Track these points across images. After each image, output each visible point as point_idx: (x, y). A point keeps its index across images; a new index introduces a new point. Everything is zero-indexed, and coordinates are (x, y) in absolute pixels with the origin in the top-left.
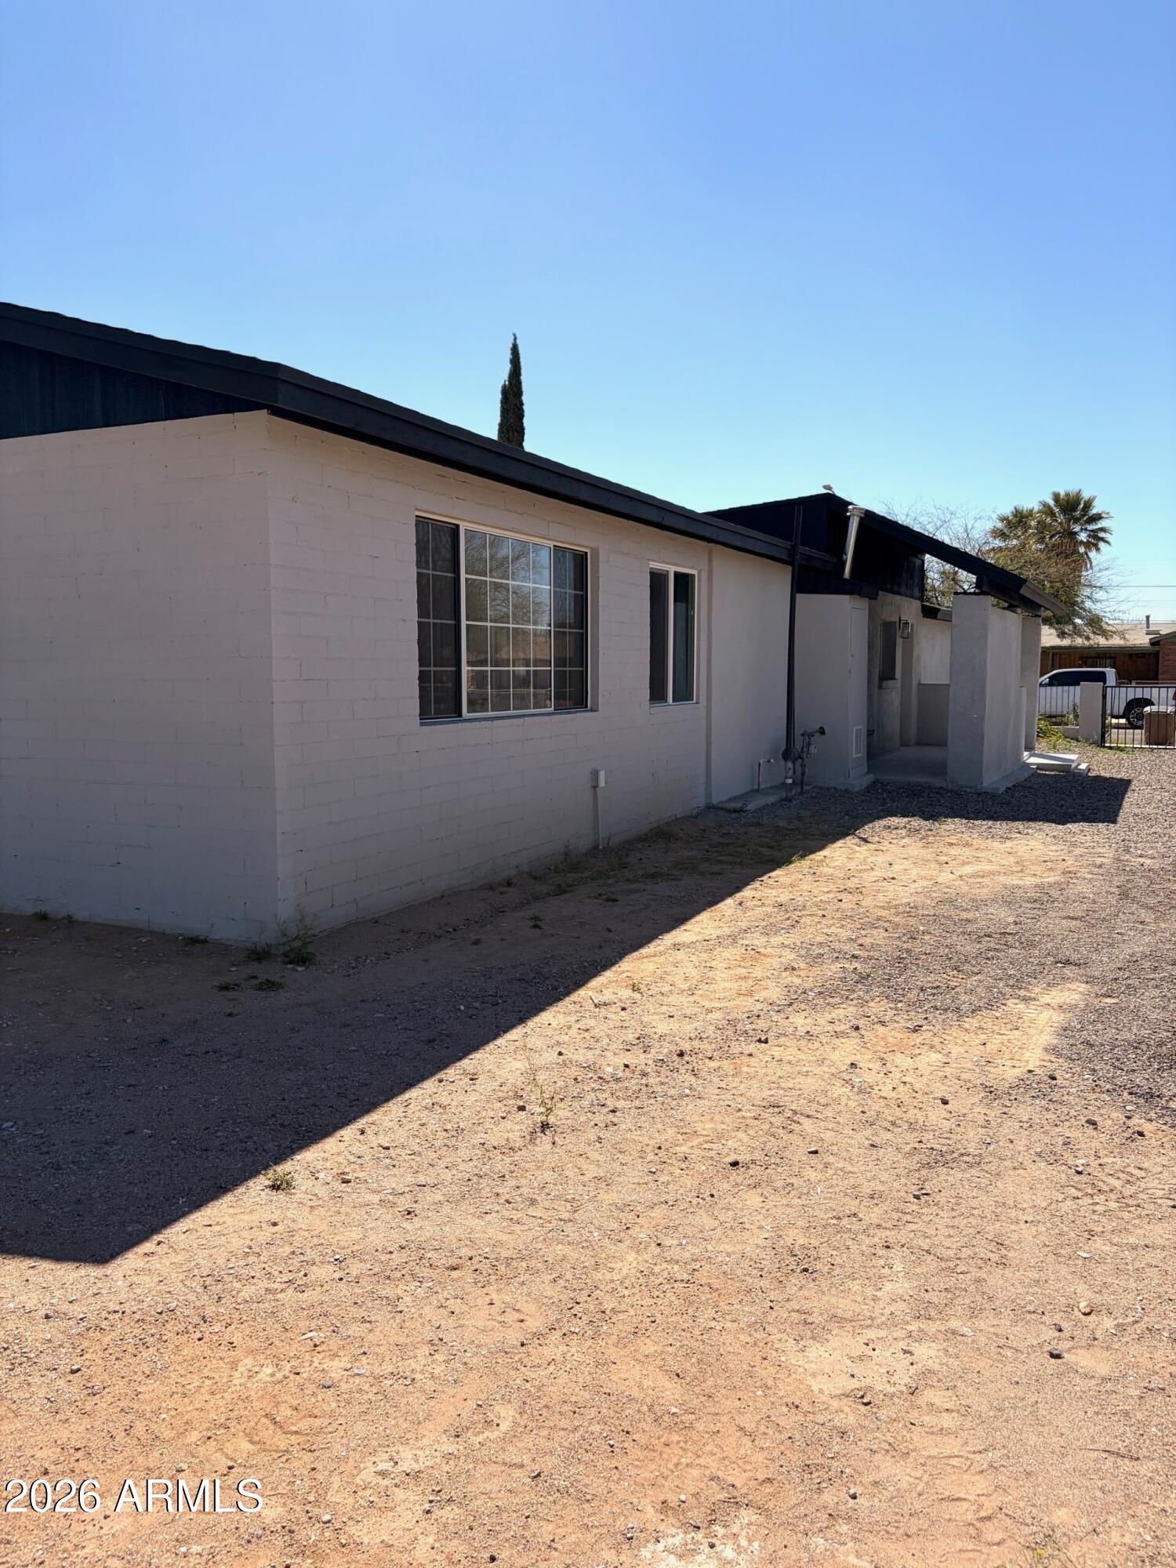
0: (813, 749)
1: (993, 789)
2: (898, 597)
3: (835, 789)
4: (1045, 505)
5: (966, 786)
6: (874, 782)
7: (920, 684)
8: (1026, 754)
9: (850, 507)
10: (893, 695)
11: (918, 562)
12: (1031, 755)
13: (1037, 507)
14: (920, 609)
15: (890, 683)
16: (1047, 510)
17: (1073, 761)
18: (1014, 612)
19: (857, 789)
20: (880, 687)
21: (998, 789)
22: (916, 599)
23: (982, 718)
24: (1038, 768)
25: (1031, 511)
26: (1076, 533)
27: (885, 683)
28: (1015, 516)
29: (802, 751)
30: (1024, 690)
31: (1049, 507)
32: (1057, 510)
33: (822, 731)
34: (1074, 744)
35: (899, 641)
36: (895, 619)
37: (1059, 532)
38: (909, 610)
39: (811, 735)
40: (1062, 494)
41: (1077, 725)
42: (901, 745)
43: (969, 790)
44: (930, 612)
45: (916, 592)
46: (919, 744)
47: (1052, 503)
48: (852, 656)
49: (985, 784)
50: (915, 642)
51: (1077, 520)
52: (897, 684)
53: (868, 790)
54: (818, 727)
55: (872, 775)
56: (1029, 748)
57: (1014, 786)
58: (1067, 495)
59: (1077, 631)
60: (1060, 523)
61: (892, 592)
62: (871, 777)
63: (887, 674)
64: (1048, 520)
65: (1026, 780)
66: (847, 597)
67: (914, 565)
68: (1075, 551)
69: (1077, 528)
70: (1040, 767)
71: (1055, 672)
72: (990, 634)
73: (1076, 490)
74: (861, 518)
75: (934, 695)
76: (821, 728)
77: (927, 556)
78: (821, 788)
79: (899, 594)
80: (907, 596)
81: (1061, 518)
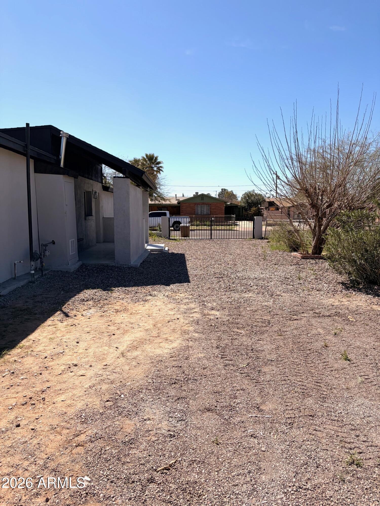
0: (47, 253)
1: (135, 265)
2: (91, 181)
3: (61, 271)
4: (143, 158)
5: (124, 265)
6: (82, 265)
7: (103, 218)
8: (146, 245)
9: (61, 132)
10: (92, 222)
11: (99, 167)
12: (148, 245)
13: (141, 158)
14: (101, 187)
15: (90, 217)
16: (144, 159)
17: (163, 247)
18: (139, 188)
19: (72, 271)
20: (85, 219)
21: (138, 265)
22: (99, 182)
23: (129, 234)
24: (151, 251)
25: (139, 159)
26: (153, 168)
27: (87, 218)
28: (134, 161)
29: (41, 255)
30: (144, 220)
31: (145, 158)
32: (147, 159)
33: (53, 243)
34: (160, 238)
35: (93, 200)
36: (90, 190)
37: (148, 167)
38: (97, 187)
39: (46, 245)
40: (148, 154)
41: (161, 231)
42: (97, 243)
43: (125, 266)
44: (106, 188)
45: (100, 180)
46: (104, 242)
47: (145, 157)
48: (67, 205)
49: (132, 263)
50: (100, 200)
51: (153, 163)
52: (94, 218)
53: (78, 270)
54: (51, 241)
55: (81, 262)
56: (147, 242)
57: (143, 261)
58: (150, 155)
59: (156, 199)
60: (148, 164)
61: (88, 178)
62: (80, 263)
63: (89, 213)
64: (145, 163)
65: (147, 257)
66: (62, 176)
67: (98, 169)
68: (153, 173)
69: (153, 166)
70: (152, 250)
71: (151, 212)
72: (130, 196)
73: (152, 154)
74: (67, 138)
75: (108, 222)
76: (53, 241)
77: (103, 166)
78: (54, 271)
79: (92, 180)
80: (95, 181)
81: (148, 162)
